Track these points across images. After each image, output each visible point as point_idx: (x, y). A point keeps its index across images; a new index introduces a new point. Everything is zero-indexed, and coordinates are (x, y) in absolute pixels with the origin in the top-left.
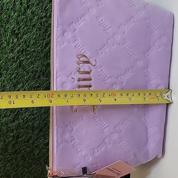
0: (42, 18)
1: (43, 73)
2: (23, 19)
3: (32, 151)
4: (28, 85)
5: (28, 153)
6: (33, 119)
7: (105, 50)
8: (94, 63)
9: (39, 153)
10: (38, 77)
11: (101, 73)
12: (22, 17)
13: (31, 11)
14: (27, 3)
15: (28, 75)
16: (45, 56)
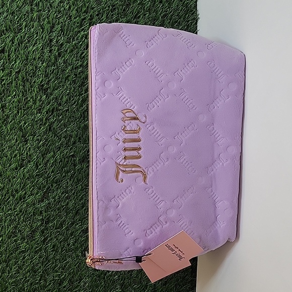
0: (77, 68)
1: (80, 138)
2: (54, 70)
3: (66, 240)
4: (61, 154)
5: (61, 242)
6: (67, 198)
7: (157, 102)
8: (143, 120)
9: (75, 242)
10: (73, 144)
11: (153, 131)
12: (52, 68)
13: (63, 60)
14: (58, 50)
15: (60, 140)
16: (82, 116)
